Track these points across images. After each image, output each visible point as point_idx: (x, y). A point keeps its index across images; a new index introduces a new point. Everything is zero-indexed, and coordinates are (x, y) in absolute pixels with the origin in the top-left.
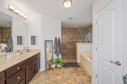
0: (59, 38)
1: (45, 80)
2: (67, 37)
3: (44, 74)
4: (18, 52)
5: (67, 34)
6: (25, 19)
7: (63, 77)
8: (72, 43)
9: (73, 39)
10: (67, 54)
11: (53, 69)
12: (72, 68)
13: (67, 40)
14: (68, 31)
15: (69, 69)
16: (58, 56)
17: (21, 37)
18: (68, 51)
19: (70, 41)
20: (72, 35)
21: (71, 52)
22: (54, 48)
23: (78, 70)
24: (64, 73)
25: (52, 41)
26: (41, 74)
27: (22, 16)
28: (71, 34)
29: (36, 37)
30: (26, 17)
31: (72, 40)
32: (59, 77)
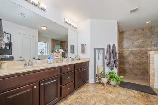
0: (114, 46)
1: (93, 92)
2: (131, 44)
3: (93, 86)
4: (70, 58)
5: (130, 39)
6: (76, 28)
7: (117, 97)
8: (140, 54)
9: (144, 47)
10: (130, 72)
11: (103, 84)
12: (136, 92)
13: (130, 49)
14: (132, 35)
15: (130, 92)
16: (112, 69)
17: (73, 46)
18: (131, 66)
19: (135, 51)
20: (140, 41)
21: (137, 69)
22: (106, 59)
23: (150, 98)
24: (119, 93)
25: (103, 49)
26: (90, 85)
27: (73, 26)
28: (139, 39)
29: (85, 45)
30: (76, 26)
31: (141, 49)
32: (110, 95)
